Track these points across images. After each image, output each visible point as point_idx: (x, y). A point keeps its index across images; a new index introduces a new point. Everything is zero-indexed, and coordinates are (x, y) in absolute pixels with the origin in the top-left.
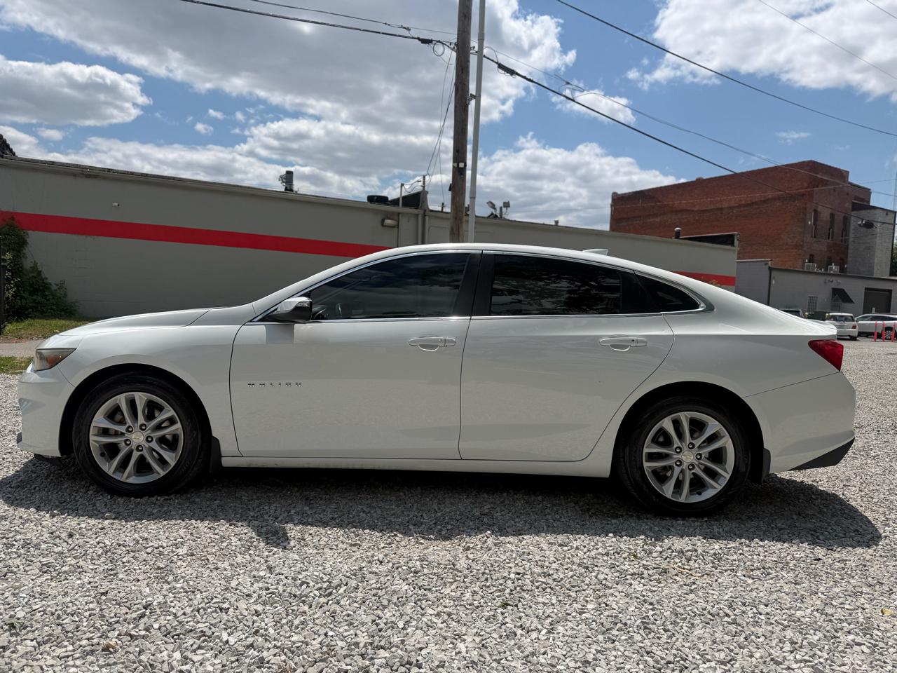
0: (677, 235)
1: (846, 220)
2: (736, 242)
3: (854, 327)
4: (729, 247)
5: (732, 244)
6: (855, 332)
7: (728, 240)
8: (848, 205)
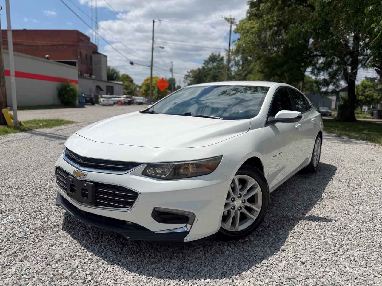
0: (48, 58)
1: (91, 57)
2: (77, 65)
3: (112, 101)
4: (74, 67)
5: (75, 65)
6: (112, 102)
7: (73, 64)
8: (91, 51)
